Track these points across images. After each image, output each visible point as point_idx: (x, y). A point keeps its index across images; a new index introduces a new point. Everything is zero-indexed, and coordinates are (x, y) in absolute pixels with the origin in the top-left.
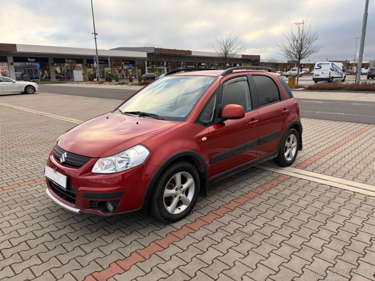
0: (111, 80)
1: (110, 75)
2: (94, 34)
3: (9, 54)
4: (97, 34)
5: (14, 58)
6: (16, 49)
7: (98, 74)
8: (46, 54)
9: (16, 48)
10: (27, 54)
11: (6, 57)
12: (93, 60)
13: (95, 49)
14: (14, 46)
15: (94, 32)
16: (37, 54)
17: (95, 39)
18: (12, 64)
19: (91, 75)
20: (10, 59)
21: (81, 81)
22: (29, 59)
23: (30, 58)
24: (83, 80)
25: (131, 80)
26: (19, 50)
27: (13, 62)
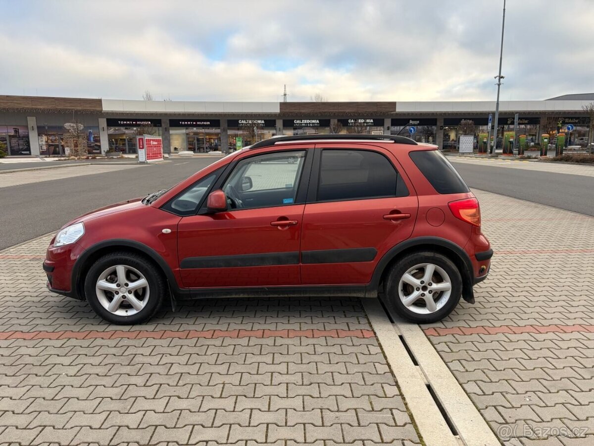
0: (511, 153)
1: (511, 143)
2: (498, 78)
3: (386, 115)
4: (502, 77)
5: (392, 120)
6: (395, 109)
7: (493, 142)
8: (433, 114)
9: (395, 107)
10: (408, 114)
11: (383, 120)
12: (488, 119)
13: (496, 100)
14: (393, 104)
15: (498, 75)
16: (421, 114)
17: (499, 85)
18: (388, 128)
19: (483, 143)
20: (388, 122)
21: (469, 153)
22: (411, 122)
23: (413, 120)
24: (472, 151)
25: (544, 153)
26: (399, 109)
27: (390, 126)
